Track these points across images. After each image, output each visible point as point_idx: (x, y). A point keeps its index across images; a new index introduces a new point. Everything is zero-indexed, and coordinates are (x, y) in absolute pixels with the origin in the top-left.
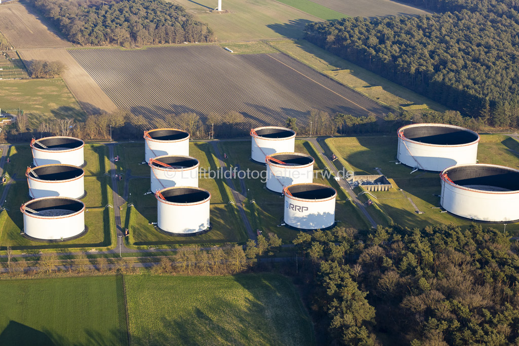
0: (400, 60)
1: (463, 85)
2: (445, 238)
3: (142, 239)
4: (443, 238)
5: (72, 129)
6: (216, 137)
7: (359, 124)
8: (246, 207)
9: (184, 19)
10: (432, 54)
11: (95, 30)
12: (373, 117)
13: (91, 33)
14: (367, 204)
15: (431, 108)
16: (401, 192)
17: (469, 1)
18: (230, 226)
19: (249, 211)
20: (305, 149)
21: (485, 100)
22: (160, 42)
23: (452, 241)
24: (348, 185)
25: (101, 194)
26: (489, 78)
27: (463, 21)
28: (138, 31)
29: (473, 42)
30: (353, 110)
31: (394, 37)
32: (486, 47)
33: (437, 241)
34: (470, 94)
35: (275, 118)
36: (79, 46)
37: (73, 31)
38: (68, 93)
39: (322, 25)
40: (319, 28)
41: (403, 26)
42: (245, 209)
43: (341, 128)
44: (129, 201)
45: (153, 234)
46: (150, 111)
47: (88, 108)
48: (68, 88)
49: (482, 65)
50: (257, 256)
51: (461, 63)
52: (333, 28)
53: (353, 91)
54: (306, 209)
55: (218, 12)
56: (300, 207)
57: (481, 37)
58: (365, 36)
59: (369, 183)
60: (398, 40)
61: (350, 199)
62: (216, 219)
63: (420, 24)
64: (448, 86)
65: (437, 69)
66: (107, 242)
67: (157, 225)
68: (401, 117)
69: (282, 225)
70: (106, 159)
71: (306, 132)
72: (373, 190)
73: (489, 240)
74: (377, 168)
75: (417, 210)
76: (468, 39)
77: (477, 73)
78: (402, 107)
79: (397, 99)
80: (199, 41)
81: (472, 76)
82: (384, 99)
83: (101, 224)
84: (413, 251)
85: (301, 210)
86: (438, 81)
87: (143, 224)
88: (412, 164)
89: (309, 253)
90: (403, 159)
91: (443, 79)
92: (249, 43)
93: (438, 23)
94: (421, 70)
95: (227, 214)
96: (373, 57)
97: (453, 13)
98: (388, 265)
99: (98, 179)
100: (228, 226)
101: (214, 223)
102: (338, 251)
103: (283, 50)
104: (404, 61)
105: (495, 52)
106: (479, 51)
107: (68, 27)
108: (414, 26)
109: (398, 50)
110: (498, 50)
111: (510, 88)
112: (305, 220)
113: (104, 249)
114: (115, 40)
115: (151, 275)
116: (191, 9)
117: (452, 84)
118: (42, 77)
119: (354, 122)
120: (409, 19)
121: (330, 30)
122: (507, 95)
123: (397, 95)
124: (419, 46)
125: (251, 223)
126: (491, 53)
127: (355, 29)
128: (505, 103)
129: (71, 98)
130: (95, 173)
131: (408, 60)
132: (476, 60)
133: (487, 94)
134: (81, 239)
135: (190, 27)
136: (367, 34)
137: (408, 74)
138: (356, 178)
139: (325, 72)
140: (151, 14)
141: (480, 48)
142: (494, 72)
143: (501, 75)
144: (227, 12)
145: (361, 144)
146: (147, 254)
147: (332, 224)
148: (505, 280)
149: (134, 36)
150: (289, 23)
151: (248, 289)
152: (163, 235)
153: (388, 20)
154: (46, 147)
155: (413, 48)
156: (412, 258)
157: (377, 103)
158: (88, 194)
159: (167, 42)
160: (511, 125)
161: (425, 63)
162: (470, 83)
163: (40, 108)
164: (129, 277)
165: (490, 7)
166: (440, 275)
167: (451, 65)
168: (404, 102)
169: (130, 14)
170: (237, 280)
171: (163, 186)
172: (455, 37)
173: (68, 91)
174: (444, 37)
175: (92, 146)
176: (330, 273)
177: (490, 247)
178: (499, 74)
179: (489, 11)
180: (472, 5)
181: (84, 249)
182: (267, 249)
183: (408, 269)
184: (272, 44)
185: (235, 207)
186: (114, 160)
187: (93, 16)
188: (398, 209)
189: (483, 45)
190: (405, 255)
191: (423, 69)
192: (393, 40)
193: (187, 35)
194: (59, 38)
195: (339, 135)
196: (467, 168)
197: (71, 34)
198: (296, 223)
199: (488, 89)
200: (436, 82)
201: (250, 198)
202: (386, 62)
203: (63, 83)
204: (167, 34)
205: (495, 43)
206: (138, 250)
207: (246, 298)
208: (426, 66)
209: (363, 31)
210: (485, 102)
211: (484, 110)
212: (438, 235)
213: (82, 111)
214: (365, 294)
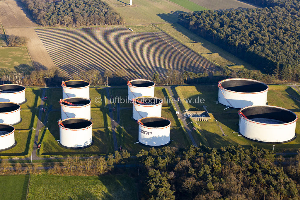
0: (230, 37)
1: (265, 54)
2: (231, 155)
3: (48, 151)
4: (230, 155)
5: (22, 79)
6: (109, 85)
7: (197, 78)
8: (118, 130)
9: (106, 10)
10: (250, 34)
11: (52, 17)
12: (206, 74)
13: (49, 19)
14: (193, 129)
15: (246, 68)
16: (216, 122)
17: (281, 1)
18: (104, 143)
19: (118, 133)
20: (162, 93)
21: (277, 63)
22: (91, 24)
23: (236, 157)
24: (183, 117)
25: (31, 120)
26: (282, 49)
27: (274, 13)
28: (77, 18)
29: (277, 26)
30: (198, 68)
31: (230, 23)
32: (284, 30)
33: (226, 156)
34: (268, 60)
35: (149, 73)
36: (42, 26)
37: (39, 18)
38: (27, 56)
39: (188, 15)
40: (186, 17)
41: (237, 16)
42: (116, 132)
43: (186, 80)
44: (46, 126)
45: (56, 147)
46: (74, 68)
47: (37, 66)
48: (28, 53)
49: (279, 42)
50: (115, 164)
51: (267, 39)
52: (194, 17)
53: (200, 56)
54: (151, 133)
55: (130, 6)
56: (147, 132)
57: (283, 23)
58: (212, 22)
59: (197, 116)
60: (232, 25)
61: (183, 126)
62: (97, 138)
63: (247, 15)
64: (256, 54)
65: (252, 43)
66: (26, 153)
67: (59, 141)
68: (223, 74)
69: (137, 142)
70: (39, 98)
71: (165, 82)
72: (198, 120)
73: (261, 156)
74: (204, 106)
75: (223, 134)
76: (275, 24)
77: (275, 46)
78: (228, 67)
79: (226, 61)
80: (114, 24)
81: (272, 48)
82: (218, 62)
83: (26, 140)
84: (209, 164)
85: (148, 134)
86: (251, 51)
87: (51, 141)
88: (226, 104)
89: (145, 163)
90: (221, 101)
91: (254, 50)
92: (144, 26)
93: (258, 14)
94: (242, 44)
95: (105, 135)
96: (215, 35)
97: (269, 8)
98: (192, 172)
99: (31, 111)
100: (103, 143)
101: (95, 141)
102: (163, 163)
103: (164, 30)
104: (232, 38)
105: (289, 33)
106: (280, 32)
107: (37, 14)
108: (243, 16)
109: (230, 31)
110: (292, 31)
111: (294, 56)
112: (150, 140)
113: (23, 157)
114: (64, 23)
115: (48, 175)
116: (114, 4)
117: (259, 53)
118: (14, 46)
119: (194, 77)
120: (242, 11)
121: (192, 18)
122: (291, 61)
123: (227, 59)
124: (243, 29)
125: (118, 141)
126: (286, 33)
127: (207, 18)
128: (289, 65)
129: (28, 59)
130: (30, 107)
131: (235, 37)
132: (277, 38)
133: (279, 60)
134: (11, 150)
135: (109, 16)
136: (214, 20)
137: (234, 46)
138: (189, 113)
139: (186, 44)
140: (87, 7)
141: (281, 30)
142: (286, 46)
143: (290, 47)
144: (135, 6)
145: (198, 91)
146: (49, 161)
147: (168, 142)
148: (265, 184)
149: (75, 20)
150: (171, 13)
151: (106, 185)
152: (62, 148)
153: (228, 12)
154: (2, 91)
155: (240, 30)
156: (207, 168)
157: (213, 64)
158: (22, 121)
159: (95, 24)
160: (292, 80)
161: (245, 40)
162: (269, 52)
163: (8, 65)
164: (34, 176)
165: (293, 4)
166: (223, 181)
167: (260, 41)
168: (231, 63)
169: (75, 7)
170: (100, 179)
171: (67, 116)
172: (266, 23)
173: (28, 55)
174: (260, 23)
175: (33, 90)
176: (153, 178)
177: (260, 161)
178: (289, 47)
179: (292, 7)
180: (282, 3)
181: (11, 157)
182: (121, 159)
183: (203, 175)
184: (158, 26)
185: (111, 130)
186: (44, 98)
187: (52, 8)
188: (212, 133)
189: (283, 28)
190: (203, 166)
191: (243, 44)
192: (229, 25)
193: (107, 20)
194: (31, 22)
195: (185, 84)
196: (257, 108)
197: (37, 19)
198: (145, 142)
199: (280, 56)
200: (249, 52)
201: (121, 125)
202: (222, 38)
203: (26, 50)
204: (95, 19)
205: (291, 27)
206: (44, 158)
207: (103, 191)
208: (245, 41)
209: (212, 19)
210: (277, 65)
211: (276, 70)
212: (227, 152)
213: (33, 67)
214: (173, 192)
